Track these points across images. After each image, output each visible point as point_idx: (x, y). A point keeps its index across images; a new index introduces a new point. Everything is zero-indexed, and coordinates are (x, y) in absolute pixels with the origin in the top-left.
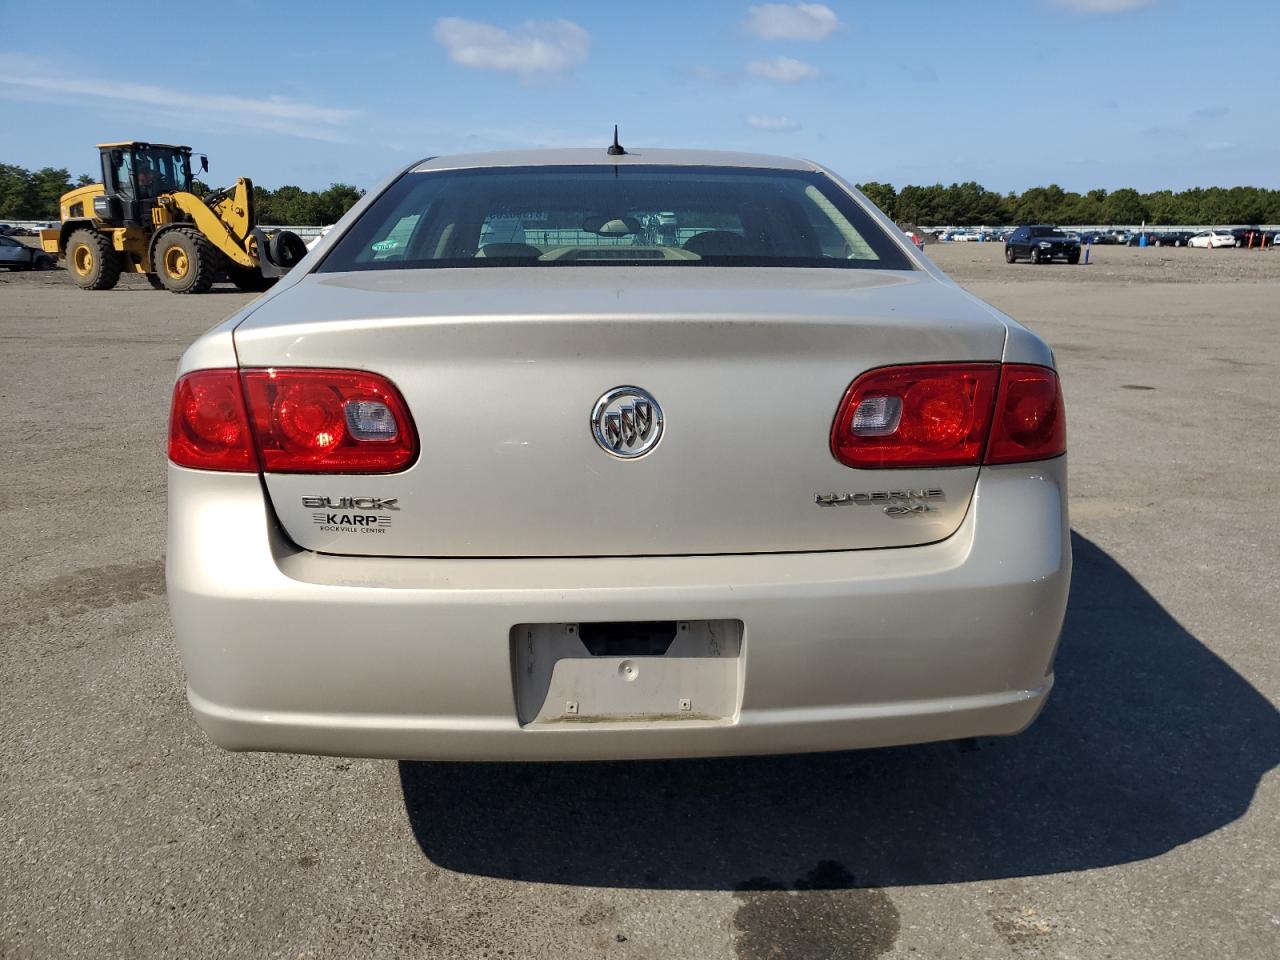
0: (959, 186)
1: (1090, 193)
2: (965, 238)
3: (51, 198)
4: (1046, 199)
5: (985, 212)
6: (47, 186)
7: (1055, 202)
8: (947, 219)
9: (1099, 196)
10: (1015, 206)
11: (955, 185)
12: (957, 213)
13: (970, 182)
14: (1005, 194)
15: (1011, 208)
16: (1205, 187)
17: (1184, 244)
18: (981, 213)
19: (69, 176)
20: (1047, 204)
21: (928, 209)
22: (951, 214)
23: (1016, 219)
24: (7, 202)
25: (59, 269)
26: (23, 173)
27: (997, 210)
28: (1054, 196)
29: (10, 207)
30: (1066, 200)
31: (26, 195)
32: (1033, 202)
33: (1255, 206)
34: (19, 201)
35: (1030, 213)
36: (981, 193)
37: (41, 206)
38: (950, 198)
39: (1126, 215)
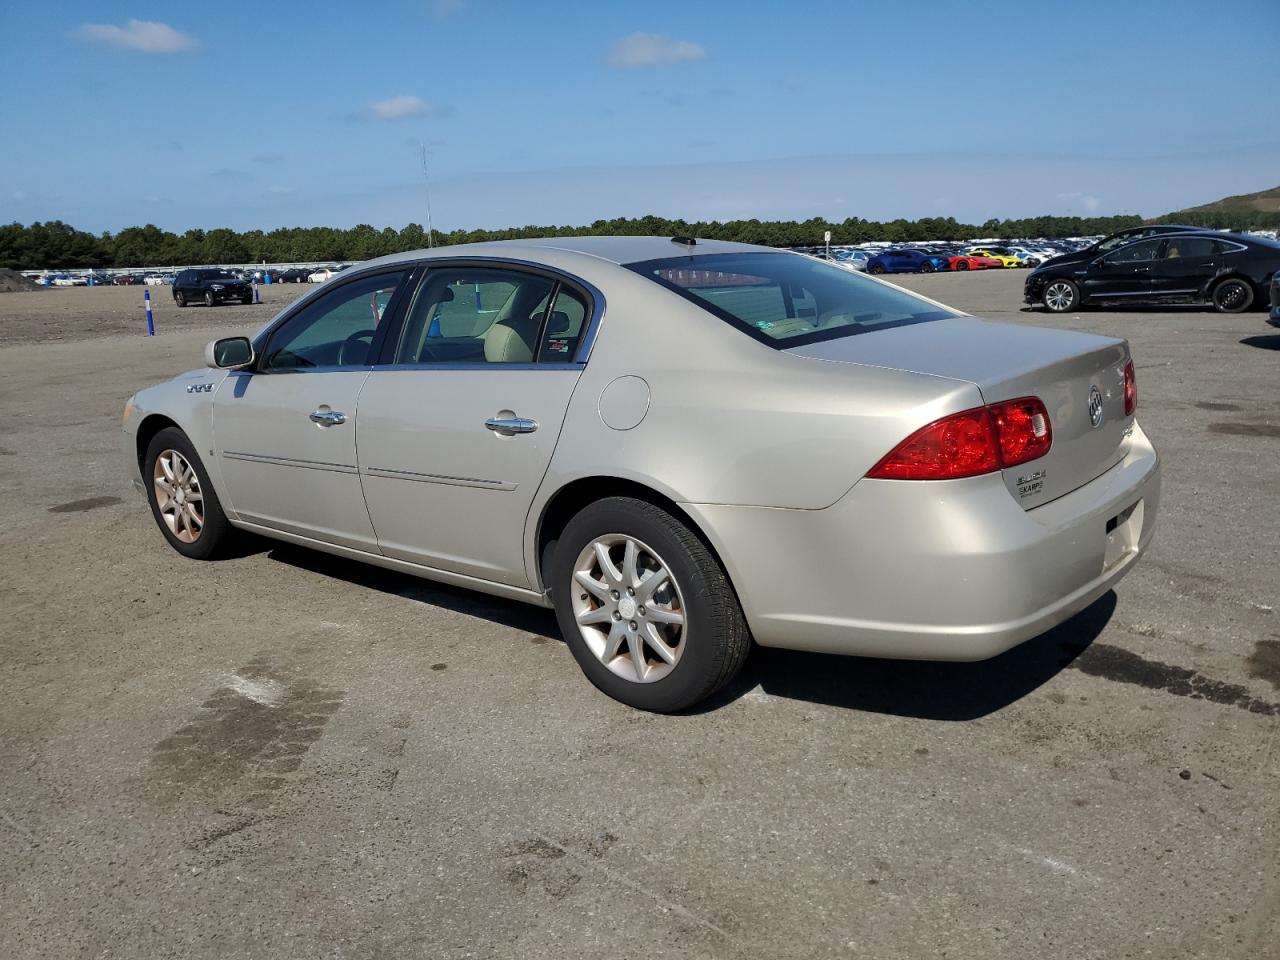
0: (43, 225)
1: (188, 233)
2: (70, 282)
4: (146, 240)
5: (81, 253)
7: (155, 241)
8: (37, 263)
9: (197, 236)
10: (113, 247)
11: (37, 225)
12: (48, 255)
13: (54, 221)
14: (98, 234)
15: (109, 249)
16: (290, 227)
17: (304, 280)
18: (77, 254)
20: (147, 245)
21: (10, 251)
22: (40, 256)
23: (117, 260)
27: (95, 251)
28: (151, 236)
30: (166, 240)
32: (132, 243)
33: (336, 244)
35: (132, 254)
36: (71, 233)
38: (36, 239)
39: (230, 255)
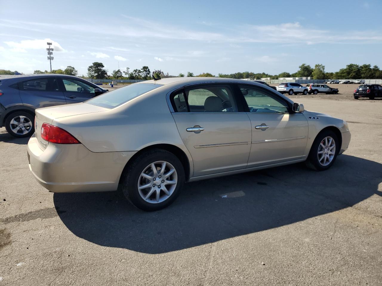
3: (363, 73)
6: (363, 69)
19: (371, 66)
24: (351, 74)
25: (338, 94)
26: (357, 66)
29: (351, 76)
31: (357, 72)
34: (354, 74)
37: (360, 75)
